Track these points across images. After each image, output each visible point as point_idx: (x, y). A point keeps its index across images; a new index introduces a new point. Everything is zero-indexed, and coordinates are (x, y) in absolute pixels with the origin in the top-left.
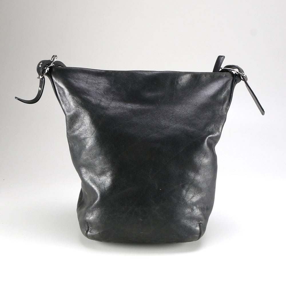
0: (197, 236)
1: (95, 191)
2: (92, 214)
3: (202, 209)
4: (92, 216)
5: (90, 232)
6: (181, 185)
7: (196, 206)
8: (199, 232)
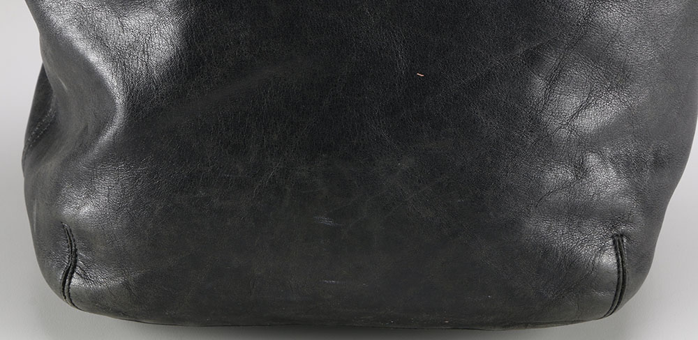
0: (608, 296)
1: (98, 83)
2: (91, 193)
3: (630, 166)
4: (87, 200)
5: (84, 277)
6: (520, 51)
7: (600, 154)
8: (616, 275)
